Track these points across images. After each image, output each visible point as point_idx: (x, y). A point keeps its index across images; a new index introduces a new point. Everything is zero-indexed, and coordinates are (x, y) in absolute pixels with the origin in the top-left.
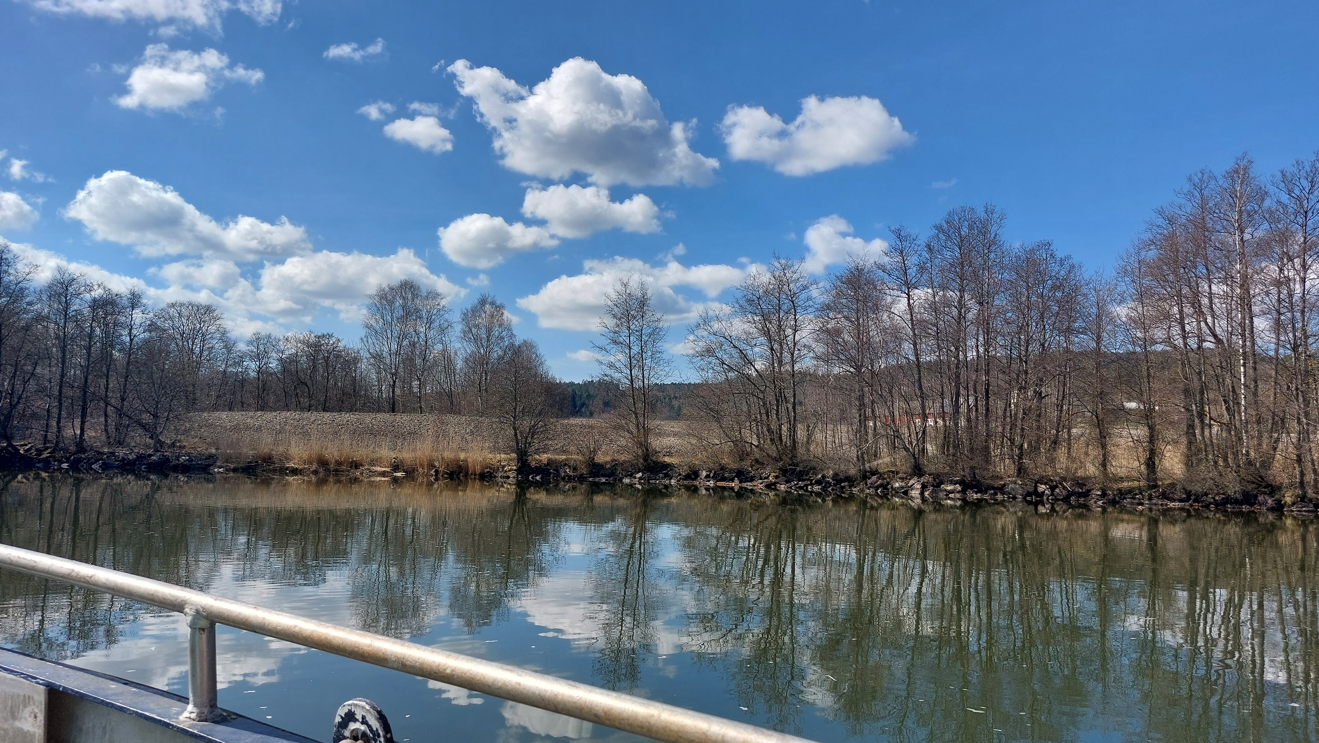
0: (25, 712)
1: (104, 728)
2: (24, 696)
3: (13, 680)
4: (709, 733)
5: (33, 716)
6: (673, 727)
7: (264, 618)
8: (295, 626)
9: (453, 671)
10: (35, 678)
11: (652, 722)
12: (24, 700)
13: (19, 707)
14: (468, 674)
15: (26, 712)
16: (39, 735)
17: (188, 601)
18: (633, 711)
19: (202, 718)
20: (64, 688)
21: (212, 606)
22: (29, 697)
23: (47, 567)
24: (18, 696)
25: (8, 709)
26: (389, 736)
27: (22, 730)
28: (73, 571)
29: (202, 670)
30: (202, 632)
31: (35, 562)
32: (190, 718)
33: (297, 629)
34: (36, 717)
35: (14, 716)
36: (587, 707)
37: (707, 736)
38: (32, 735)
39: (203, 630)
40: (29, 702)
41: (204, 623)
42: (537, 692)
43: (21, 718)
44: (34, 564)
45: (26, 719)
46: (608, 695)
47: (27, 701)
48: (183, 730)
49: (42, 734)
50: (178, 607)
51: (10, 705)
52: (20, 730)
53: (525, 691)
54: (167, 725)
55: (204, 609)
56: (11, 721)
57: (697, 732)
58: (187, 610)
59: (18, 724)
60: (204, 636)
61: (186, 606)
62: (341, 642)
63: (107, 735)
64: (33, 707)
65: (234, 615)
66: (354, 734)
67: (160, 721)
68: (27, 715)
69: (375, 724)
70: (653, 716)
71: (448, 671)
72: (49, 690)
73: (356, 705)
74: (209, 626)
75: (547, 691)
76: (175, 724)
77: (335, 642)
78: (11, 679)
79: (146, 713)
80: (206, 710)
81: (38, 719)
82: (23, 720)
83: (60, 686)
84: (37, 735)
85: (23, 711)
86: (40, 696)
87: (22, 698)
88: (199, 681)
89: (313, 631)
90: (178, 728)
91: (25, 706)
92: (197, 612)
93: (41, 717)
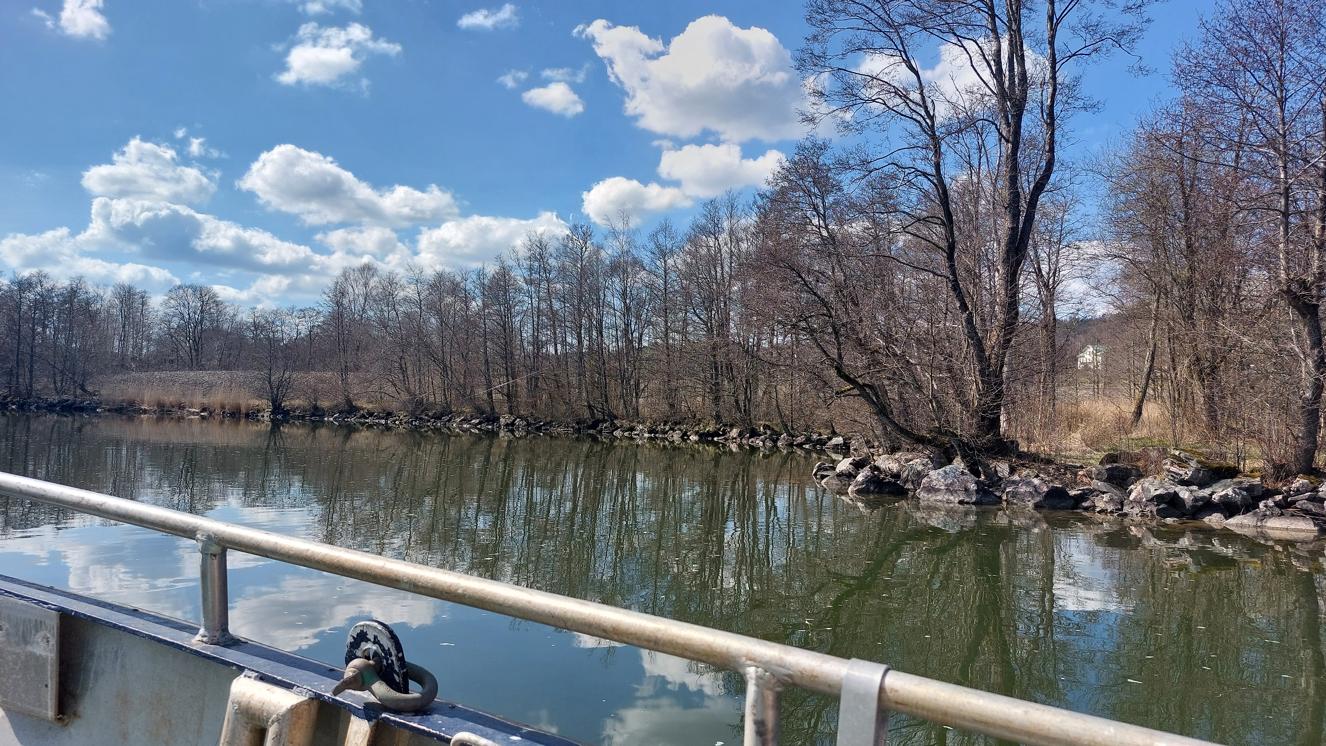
0: (37, 637)
1: (116, 652)
2: (36, 621)
3: (26, 605)
4: (714, 645)
5: (45, 640)
6: (679, 641)
7: (276, 543)
8: (308, 550)
9: (465, 591)
10: (47, 604)
11: (659, 636)
12: (36, 625)
13: (31, 632)
14: (480, 594)
15: (39, 637)
16: (52, 659)
17: (200, 528)
18: (640, 626)
19: (214, 642)
20: (76, 612)
21: (224, 532)
22: (41, 622)
23: (57, 496)
24: (30, 621)
25: (20, 633)
26: (400, 655)
27: (35, 654)
28: (83, 498)
29: (213, 595)
30: (214, 558)
31: (45, 491)
32: (202, 641)
33: (309, 553)
34: (48, 642)
35: (25, 641)
36: (596, 623)
37: (712, 649)
38: (45, 660)
39: (215, 555)
40: (41, 626)
41: (215, 549)
42: (547, 610)
43: (33, 642)
44: (44, 493)
45: (38, 643)
46: (616, 612)
47: (39, 626)
48: (196, 652)
49: (54, 658)
50: (189, 533)
51: (21, 630)
52: (32, 654)
53: (535, 609)
54: (180, 647)
55: (215, 535)
56: (23, 646)
57: (703, 645)
58: (199, 536)
59: (30, 648)
60: (216, 562)
61: (198, 532)
62: (353, 565)
63: (119, 659)
64: (45, 632)
65: (246, 540)
66: (366, 654)
67: (173, 643)
68: (40, 640)
69: (387, 643)
70: (660, 630)
71: (460, 591)
72: (61, 615)
73: (368, 626)
74: (220, 552)
75: (557, 609)
76: (187, 646)
77: (347, 565)
78: (22, 604)
79: (159, 636)
80: (217, 634)
81: (50, 643)
82: (36, 645)
83: (72, 611)
84: (49, 659)
85: (35, 635)
86: (53, 621)
87: (34, 623)
88: (210, 605)
89: (325, 555)
90: (191, 650)
91: (37, 631)
92: (209, 537)
93: (53, 641)
